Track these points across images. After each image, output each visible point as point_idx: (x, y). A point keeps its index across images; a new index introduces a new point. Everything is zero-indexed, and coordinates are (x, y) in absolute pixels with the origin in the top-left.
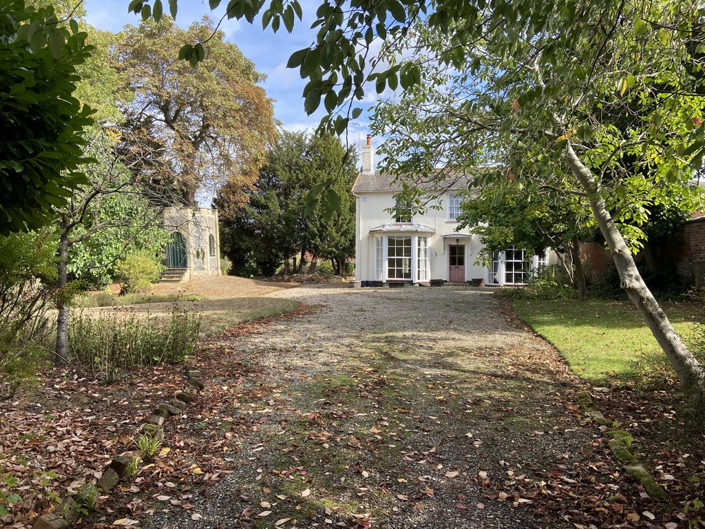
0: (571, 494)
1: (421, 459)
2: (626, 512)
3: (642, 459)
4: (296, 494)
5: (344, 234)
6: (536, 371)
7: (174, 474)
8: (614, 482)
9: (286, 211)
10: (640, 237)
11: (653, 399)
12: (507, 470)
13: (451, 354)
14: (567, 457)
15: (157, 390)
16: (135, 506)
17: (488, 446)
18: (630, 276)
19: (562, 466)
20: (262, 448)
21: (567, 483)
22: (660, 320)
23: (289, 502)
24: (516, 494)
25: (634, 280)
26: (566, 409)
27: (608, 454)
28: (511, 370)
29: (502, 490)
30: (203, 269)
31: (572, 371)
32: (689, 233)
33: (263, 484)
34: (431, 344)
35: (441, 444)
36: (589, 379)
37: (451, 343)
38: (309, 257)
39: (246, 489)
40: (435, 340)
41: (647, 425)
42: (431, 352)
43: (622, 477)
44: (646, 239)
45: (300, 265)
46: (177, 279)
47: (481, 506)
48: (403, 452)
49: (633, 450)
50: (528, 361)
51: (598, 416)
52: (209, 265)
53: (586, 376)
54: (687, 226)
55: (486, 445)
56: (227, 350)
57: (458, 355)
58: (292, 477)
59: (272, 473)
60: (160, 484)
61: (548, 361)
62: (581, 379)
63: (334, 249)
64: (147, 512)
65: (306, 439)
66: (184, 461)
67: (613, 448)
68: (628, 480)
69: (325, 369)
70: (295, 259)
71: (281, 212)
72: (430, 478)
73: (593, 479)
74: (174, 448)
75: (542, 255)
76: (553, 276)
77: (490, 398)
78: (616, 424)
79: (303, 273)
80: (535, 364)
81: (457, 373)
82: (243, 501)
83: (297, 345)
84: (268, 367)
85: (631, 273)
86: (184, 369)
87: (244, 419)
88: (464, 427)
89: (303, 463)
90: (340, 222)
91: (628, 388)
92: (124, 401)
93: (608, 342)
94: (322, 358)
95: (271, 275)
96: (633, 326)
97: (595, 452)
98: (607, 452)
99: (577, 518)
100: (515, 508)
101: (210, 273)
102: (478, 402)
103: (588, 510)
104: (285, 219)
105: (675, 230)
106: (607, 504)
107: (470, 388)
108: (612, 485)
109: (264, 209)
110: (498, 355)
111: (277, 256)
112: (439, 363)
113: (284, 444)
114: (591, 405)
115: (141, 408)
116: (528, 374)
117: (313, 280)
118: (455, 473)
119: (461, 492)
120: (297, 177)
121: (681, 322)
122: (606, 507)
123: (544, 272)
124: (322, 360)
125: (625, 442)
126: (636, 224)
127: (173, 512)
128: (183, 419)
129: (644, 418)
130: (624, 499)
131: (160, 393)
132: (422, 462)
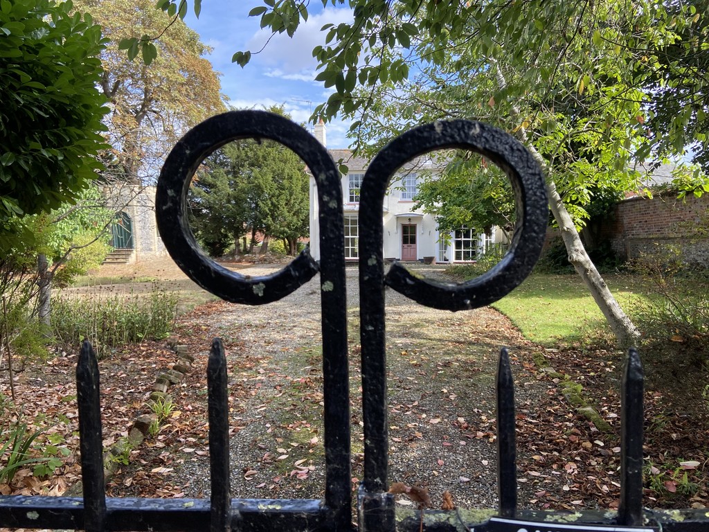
0: (535, 430)
1: (407, 411)
2: (581, 441)
3: (590, 403)
4: (306, 441)
5: (297, 213)
6: (493, 337)
7: (192, 431)
8: (569, 420)
9: (235, 190)
10: (584, 216)
11: (596, 357)
12: (480, 415)
13: (416, 326)
14: (528, 403)
15: (150, 363)
16: (166, 458)
17: (462, 398)
18: (577, 250)
19: (525, 411)
20: (265, 408)
21: (531, 423)
22: (601, 289)
23: (302, 447)
24: (491, 433)
25: (579, 253)
26: (523, 367)
27: (562, 400)
28: (472, 337)
29: (479, 430)
30: (150, 250)
31: (524, 336)
32: (623, 212)
33: (275, 436)
34: (397, 317)
35: (422, 399)
36: (540, 342)
37: (416, 316)
38: (260, 237)
39: (260, 440)
40: (399, 314)
41: (592, 378)
42: (397, 324)
43: (576, 417)
44: (589, 218)
45: (252, 246)
46: (122, 260)
47: (463, 443)
48: (390, 406)
49: (582, 396)
50: (486, 329)
51: (551, 371)
52: (156, 246)
53: (537, 340)
54: (621, 205)
55: (460, 398)
56: (203, 327)
57: (423, 326)
58: (298, 429)
59: (280, 427)
60: (182, 440)
61: (503, 329)
62: (533, 343)
63: (286, 229)
64: (178, 461)
65: (303, 399)
66: (197, 421)
67: (566, 395)
68: (580, 419)
69: (302, 341)
70: (245, 239)
71: (230, 191)
72: (417, 424)
73: (552, 419)
74: (184, 411)
75: (489, 233)
76: (501, 253)
77: (457, 360)
78: (567, 376)
79: (255, 253)
80: (492, 332)
81: (425, 341)
82: (261, 449)
83: (270, 321)
84: (250, 341)
85: (577, 248)
86: (168, 344)
87: (240, 385)
88: (439, 384)
89: (305, 418)
90: (292, 201)
91: (574, 349)
92: (122, 374)
93: (553, 311)
94: (299, 332)
95: (221, 256)
96: (575, 297)
97: (551, 399)
98: (561, 398)
99: (542, 447)
100: (491, 443)
101: (158, 254)
102: (447, 365)
103: (550, 441)
104: (235, 198)
105: (611, 209)
106: (565, 437)
107: (439, 353)
108: (568, 423)
109: (212, 188)
110: (459, 325)
111: (226, 236)
112: (407, 334)
113: (284, 404)
114: (545, 363)
115: (140, 379)
116: (488, 340)
117: (265, 260)
118: (438, 420)
119: (445, 434)
120: (246, 155)
121: (616, 292)
122: (564, 439)
123: (492, 249)
124: (299, 334)
125: (576, 390)
126: (580, 204)
127: (202, 460)
128: (183, 387)
129: (589, 372)
130: (579, 432)
131: (154, 366)
132: (408, 413)
